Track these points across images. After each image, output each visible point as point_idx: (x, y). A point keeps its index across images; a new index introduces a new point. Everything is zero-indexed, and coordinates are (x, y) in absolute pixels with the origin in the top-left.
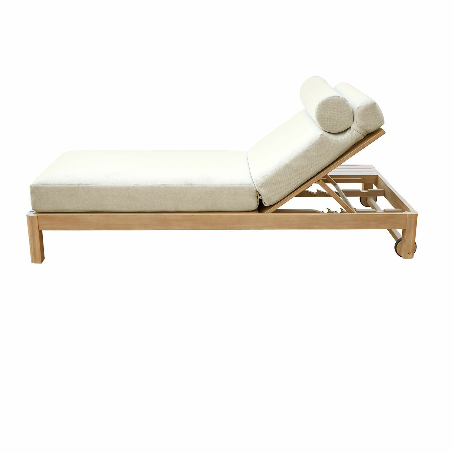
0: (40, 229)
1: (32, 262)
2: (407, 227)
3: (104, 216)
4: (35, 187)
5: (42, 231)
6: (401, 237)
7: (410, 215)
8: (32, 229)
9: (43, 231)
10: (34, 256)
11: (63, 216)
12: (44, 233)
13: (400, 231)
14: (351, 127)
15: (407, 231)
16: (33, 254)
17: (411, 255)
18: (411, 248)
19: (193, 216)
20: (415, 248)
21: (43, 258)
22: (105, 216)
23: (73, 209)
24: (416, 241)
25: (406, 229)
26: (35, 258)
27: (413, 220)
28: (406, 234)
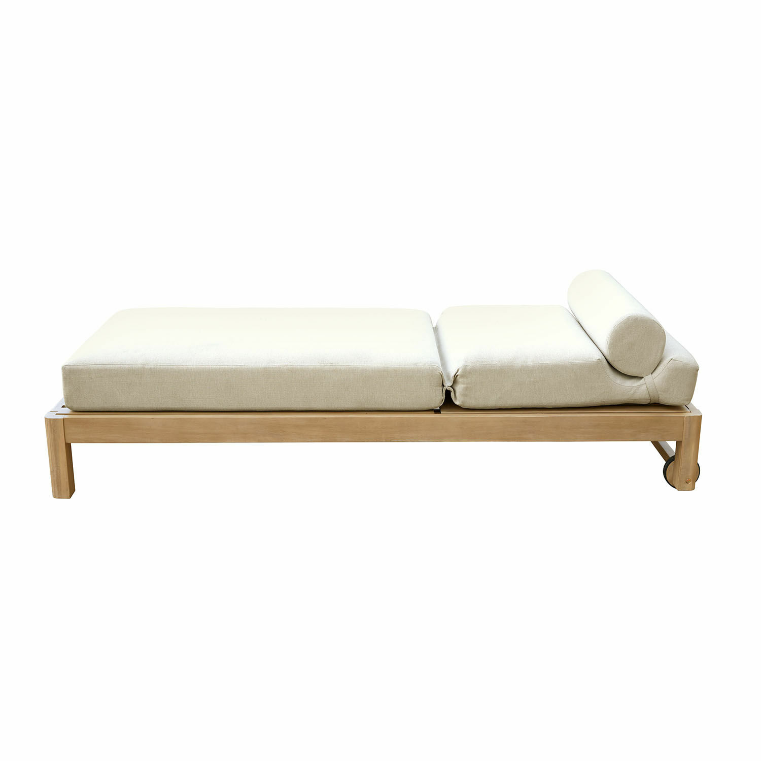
0: (68, 442)
1: (55, 497)
2: (684, 437)
3: (174, 419)
4: (70, 368)
5: (70, 444)
6: (674, 454)
7: (690, 417)
8: (55, 440)
9: (72, 444)
10: (58, 486)
11: (106, 419)
12: (75, 447)
13: (672, 445)
14: (643, 377)
15: (683, 444)
16: (56, 483)
17: (691, 485)
18: (691, 474)
19: (325, 418)
20: (697, 473)
21: (72, 490)
22: (177, 419)
23: (133, 406)
24: (698, 462)
25: (681, 441)
26: (58, 490)
27: (694, 426)
28: (682, 449)
